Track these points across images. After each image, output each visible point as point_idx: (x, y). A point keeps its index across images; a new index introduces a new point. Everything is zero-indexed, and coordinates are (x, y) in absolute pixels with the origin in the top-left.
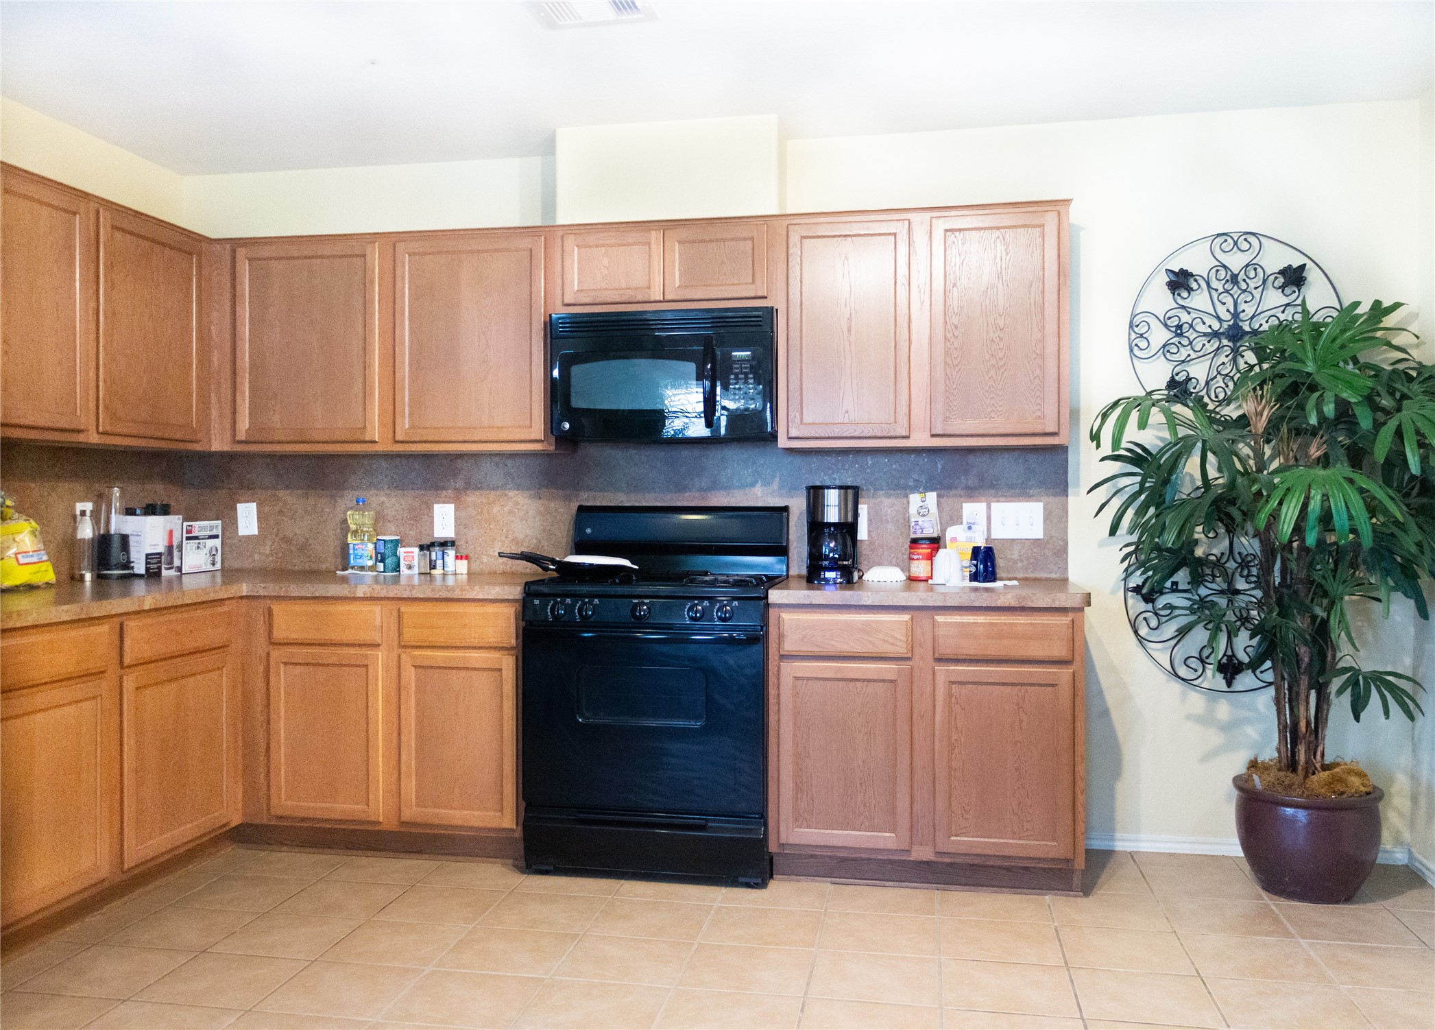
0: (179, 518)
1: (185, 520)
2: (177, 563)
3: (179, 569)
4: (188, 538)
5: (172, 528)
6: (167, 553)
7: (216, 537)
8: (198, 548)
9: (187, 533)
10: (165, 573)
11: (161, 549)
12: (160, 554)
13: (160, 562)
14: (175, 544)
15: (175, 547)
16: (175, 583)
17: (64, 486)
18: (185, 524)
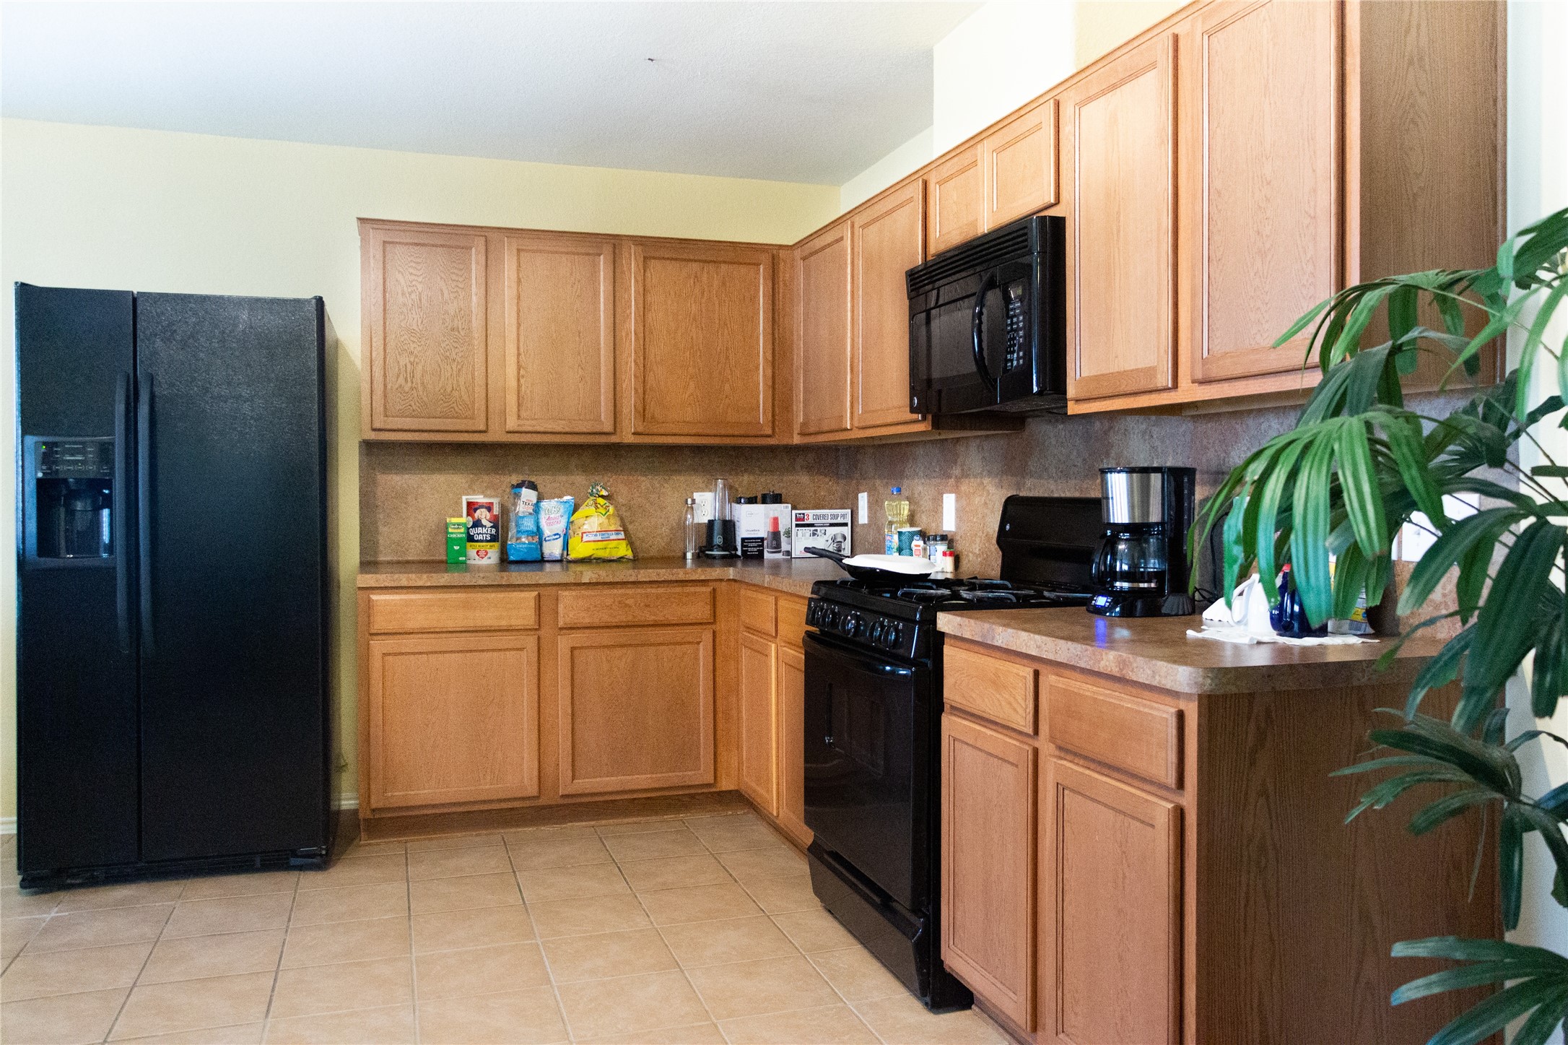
0: (787, 507)
1: (794, 508)
2: (785, 547)
3: (789, 553)
4: (797, 526)
5: (776, 515)
6: (770, 539)
7: (845, 525)
8: (814, 534)
9: (797, 520)
10: (767, 555)
11: (762, 533)
12: (762, 539)
13: (762, 546)
14: (782, 529)
15: (782, 534)
16: (784, 566)
17: (680, 480)
18: (794, 512)
